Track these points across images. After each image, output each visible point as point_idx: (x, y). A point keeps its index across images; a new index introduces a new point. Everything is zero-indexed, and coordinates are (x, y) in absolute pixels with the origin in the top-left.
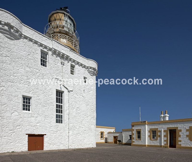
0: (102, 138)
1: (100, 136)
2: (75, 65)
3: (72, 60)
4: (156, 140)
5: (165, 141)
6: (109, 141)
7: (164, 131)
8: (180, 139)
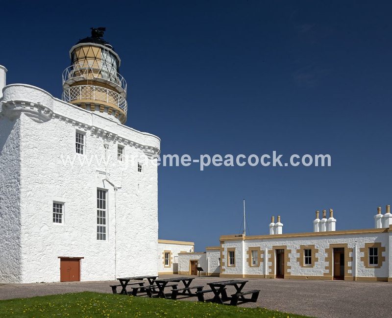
0: (167, 264)
1: (163, 260)
2: (125, 145)
3: (120, 138)
4: (258, 266)
5: (270, 267)
6: (180, 270)
7: (269, 252)
8: (289, 264)
